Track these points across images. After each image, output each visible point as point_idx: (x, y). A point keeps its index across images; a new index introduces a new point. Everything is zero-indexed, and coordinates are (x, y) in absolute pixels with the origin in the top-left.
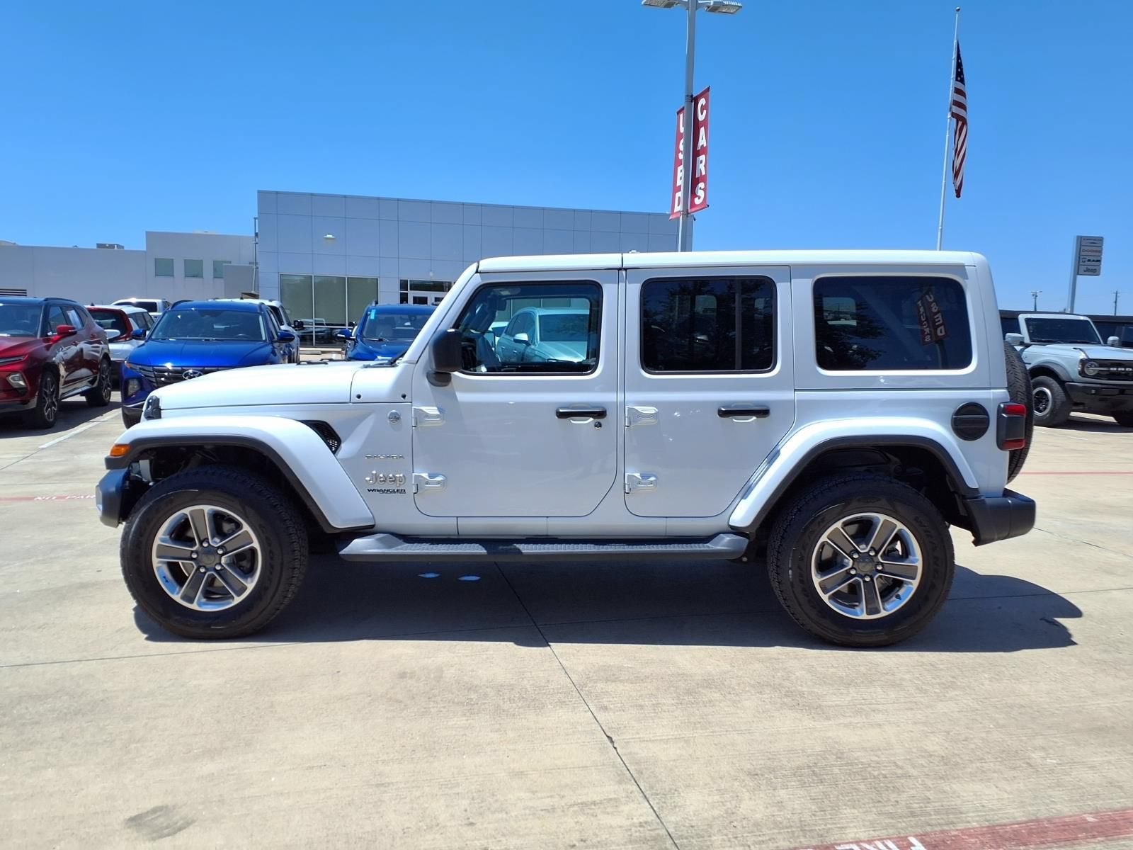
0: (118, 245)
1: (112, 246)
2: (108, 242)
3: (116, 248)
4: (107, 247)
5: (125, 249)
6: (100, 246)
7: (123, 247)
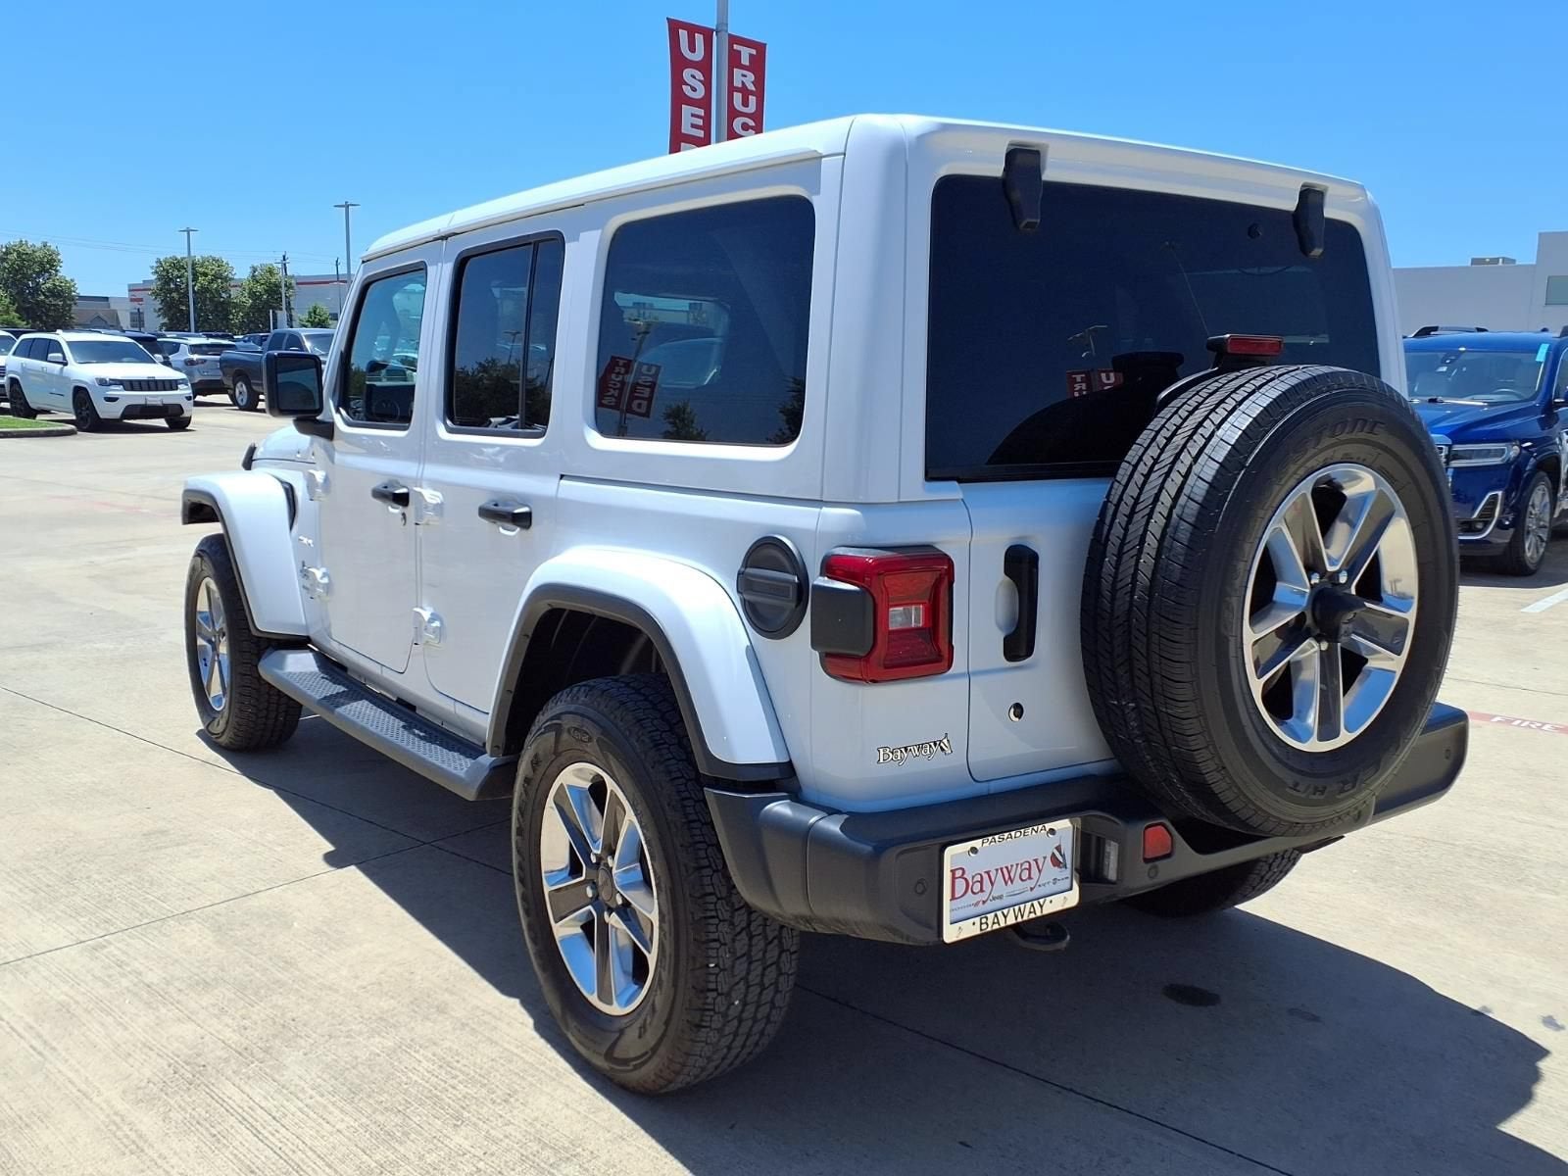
0: (1504, 259)
1: (1495, 261)
2: (1488, 255)
3: (1500, 263)
4: (1488, 263)
5: (1517, 263)
6: (1475, 261)
7: (1514, 261)
